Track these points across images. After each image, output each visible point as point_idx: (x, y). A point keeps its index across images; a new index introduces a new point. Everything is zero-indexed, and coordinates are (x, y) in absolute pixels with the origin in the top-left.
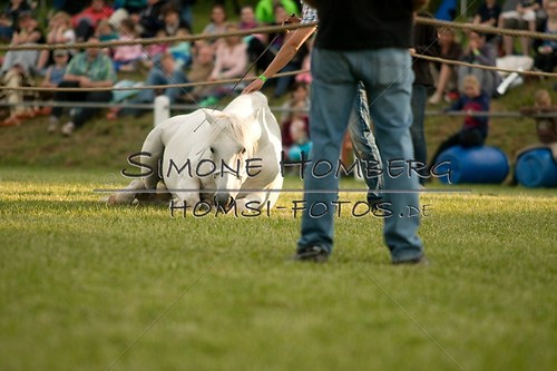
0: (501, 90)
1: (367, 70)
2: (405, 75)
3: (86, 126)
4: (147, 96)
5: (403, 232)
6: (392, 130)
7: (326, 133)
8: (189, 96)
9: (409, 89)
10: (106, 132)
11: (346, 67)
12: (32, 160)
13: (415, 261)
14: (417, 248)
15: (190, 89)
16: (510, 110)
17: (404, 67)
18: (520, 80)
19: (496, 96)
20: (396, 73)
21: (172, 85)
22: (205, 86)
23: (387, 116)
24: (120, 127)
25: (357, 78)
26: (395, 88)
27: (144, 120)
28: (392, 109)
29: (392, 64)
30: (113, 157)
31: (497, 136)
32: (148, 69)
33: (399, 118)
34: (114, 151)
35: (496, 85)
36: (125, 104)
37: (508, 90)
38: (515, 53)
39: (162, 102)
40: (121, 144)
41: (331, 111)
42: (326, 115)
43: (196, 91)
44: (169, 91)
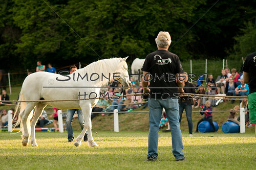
0: (217, 104)
1: (165, 104)
2: (176, 105)
3: (94, 118)
4: (112, 109)
5: (178, 151)
6: (173, 121)
7: (154, 123)
8: (125, 109)
9: (178, 109)
10: (100, 120)
11: (159, 104)
12: (78, 129)
13: (182, 160)
14: (183, 156)
15: (125, 106)
16: (219, 110)
17: (176, 103)
18: (222, 101)
19: (215, 106)
20: (173, 105)
21: (119, 105)
22: (129, 105)
23: (172, 117)
24: (104, 118)
25: (162, 107)
26: (173, 109)
27: (111, 116)
28: (173, 115)
29: (172, 102)
30: (102, 128)
31: (216, 118)
32: (112, 101)
33: (175, 118)
34: (102, 126)
35: (215, 103)
36: (105, 112)
37: (218, 104)
38: (221, 93)
39: (116, 111)
40: (105, 124)
41: (155, 116)
42: (153, 118)
43: (127, 107)
44: (118, 107)
